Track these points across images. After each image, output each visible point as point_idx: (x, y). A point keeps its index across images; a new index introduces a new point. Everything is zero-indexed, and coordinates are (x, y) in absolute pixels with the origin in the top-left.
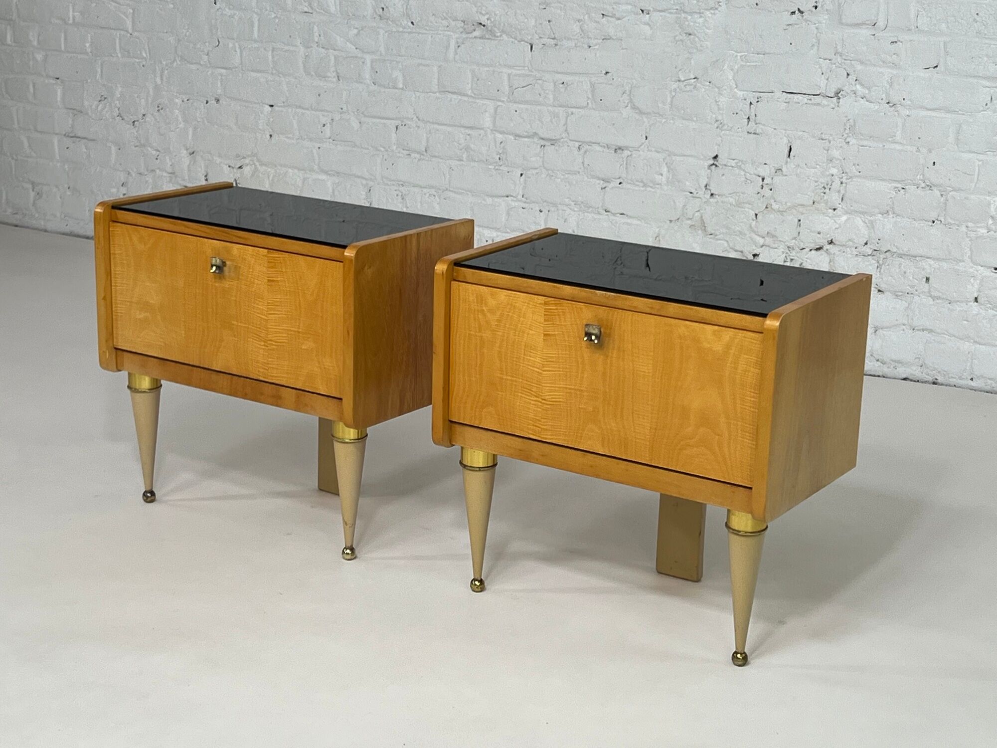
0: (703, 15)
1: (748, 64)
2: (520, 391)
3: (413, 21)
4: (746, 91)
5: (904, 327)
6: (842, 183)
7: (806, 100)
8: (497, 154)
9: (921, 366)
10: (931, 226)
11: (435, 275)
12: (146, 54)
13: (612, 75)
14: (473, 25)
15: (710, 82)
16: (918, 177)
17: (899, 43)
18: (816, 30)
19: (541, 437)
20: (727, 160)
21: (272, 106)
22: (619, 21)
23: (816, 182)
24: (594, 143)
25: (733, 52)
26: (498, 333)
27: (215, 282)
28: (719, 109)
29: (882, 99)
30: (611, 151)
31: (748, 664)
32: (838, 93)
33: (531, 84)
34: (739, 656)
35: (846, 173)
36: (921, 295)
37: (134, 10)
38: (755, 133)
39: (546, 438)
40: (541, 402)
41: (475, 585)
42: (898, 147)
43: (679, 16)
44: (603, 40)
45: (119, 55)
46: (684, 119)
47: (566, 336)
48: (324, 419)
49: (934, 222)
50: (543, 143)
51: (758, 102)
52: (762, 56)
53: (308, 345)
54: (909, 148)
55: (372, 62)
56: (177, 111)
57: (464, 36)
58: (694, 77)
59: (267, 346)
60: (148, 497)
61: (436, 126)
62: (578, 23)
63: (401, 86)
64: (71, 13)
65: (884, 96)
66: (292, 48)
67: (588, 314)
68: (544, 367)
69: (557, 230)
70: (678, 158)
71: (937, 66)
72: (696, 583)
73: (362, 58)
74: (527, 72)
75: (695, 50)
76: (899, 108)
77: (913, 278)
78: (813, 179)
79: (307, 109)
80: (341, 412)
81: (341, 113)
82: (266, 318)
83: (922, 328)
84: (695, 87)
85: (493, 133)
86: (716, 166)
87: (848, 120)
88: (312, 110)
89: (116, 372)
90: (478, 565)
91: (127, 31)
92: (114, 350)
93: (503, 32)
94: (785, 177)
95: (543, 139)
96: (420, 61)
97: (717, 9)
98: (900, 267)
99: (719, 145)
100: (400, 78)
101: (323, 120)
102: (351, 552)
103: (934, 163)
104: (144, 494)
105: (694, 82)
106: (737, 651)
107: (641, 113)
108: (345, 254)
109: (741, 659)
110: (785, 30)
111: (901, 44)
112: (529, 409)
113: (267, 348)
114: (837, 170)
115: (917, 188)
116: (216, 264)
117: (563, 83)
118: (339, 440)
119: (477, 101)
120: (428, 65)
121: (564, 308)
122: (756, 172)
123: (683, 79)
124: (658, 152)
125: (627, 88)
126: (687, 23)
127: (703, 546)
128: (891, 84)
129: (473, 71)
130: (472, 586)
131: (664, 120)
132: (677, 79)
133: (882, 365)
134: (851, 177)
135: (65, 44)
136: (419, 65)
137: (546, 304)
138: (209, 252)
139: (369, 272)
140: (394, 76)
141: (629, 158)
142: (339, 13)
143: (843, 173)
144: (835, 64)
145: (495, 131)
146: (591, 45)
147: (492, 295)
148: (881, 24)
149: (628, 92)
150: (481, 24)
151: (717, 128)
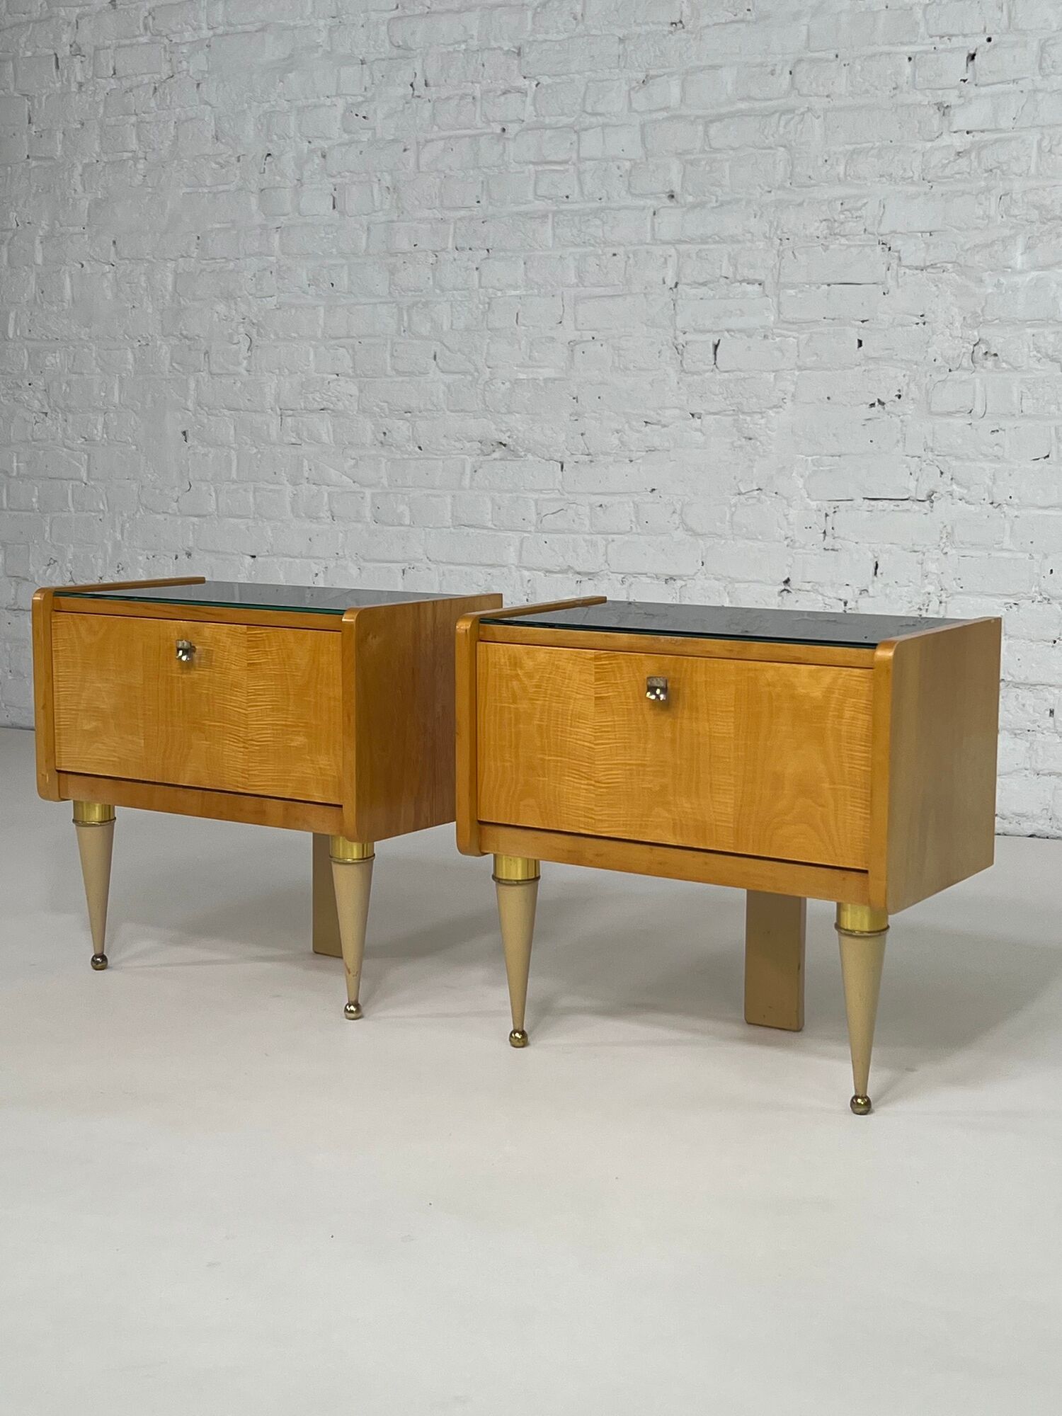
0: (764, 415)
1: (821, 468)
2: (567, 774)
3: (421, 446)
4: (819, 500)
5: (1027, 772)
6: (941, 602)
7: (892, 507)
8: (525, 595)
9: (1050, 819)
10: (1053, 646)
11: (456, 637)
12: (104, 505)
13: (659, 492)
14: (492, 445)
15: (776, 493)
16: (1033, 589)
17: (1000, 432)
18: (900, 423)
19: (595, 831)
20: (800, 584)
21: (254, 557)
22: (666, 429)
23: (909, 602)
24: (639, 574)
25: (803, 456)
26: (538, 702)
27: (182, 673)
28: (789, 523)
29: (984, 499)
30: (661, 582)
31: (872, 1112)
32: (930, 496)
33: (562, 509)
34: (859, 1101)
35: (946, 589)
36: (1045, 732)
37: (89, 455)
38: (833, 550)
39: (601, 832)
40: (594, 786)
41: (516, 1038)
42: (1006, 554)
43: (736, 417)
44: (647, 451)
45: (72, 509)
46: (747, 539)
47: (623, 697)
48: (319, 834)
49: (1055, 642)
50: (578, 578)
51: (835, 512)
52: (837, 458)
53: (299, 740)
54: (1020, 555)
55: (373, 495)
56: (141, 570)
57: (482, 458)
58: (757, 488)
59: (247, 748)
60: (98, 962)
61: (452, 567)
62: (616, 434)
63: (407, 522)
64: (15, 464)
65: (986, 496)
66: (278, 487)
67: (649, 665)
68: (595, 740)
69: (606, 598)
70: (742, 585)
71: (1048, 456)
72: (796, 1034)
73: (360, 492)
74: (558, 496)
75: (757, 457)
76: (1005, 508)
77: (1034, 711)
78: (906, 598)
79: (296, 557)
80: (341, 823)
81: (337, 560)
82: (244, 711)
83: (1047, 771)
84: (759, 500)
85: (520, 571)
86: (788, 591)
87: (945, 526)
88: (302, 557)
89: (58, 801)
90: (519, 1014)
91: (82, 481)
92: (56, 773)
93: (528, 450)
94: (871, 599)
95: (579, 573)
96: (429, 492)
97: (781, 407)
98: (1017, 699)
99: (790, 567)
100: (407, 513)
101: (315, 569)
102: (356, 1010)
103: (1052, 571)
104: (93, 960)
105: (758, 494)
106: (857, 1094)
107: (696, 534)
108: (343, 620)
109: (862, 1105)
110: (864, 425)
111: (1003, 432)
112: (579, 796)
113: (247, 750)
114: (933, 587)
115: (1033, 602)
116: (183, 647)
117: (601, 505)
118: (340, 861)
119: (499, 534)
120: (438, 496)
121: (619, 661)
122: (835, 595)
123: (743, 491)
124: (718, 580)
125: (678, 507)
126: (746, 425)
127: (803, 986)
128: (994, 480)
129: (493, 500)
130: (512, 1039)
131: (723, 541)
132: (738, 492)
133: (1002, 820)
134: (952, 595)
135: (7, 498)
136: (428, 495)
137: (597, 658)
138: (175, 635)
139: (374, 642)
140: (398, 511)
141: (684, 588)
142: (332, 442)
143: (942, 590)
144: (925, 461)
145: (523, 567)
146: (633, 459)
147: (528, 653)
148: (979, 410)
149: (678, 512)
150: (501, 443)
151: (788, 546)
